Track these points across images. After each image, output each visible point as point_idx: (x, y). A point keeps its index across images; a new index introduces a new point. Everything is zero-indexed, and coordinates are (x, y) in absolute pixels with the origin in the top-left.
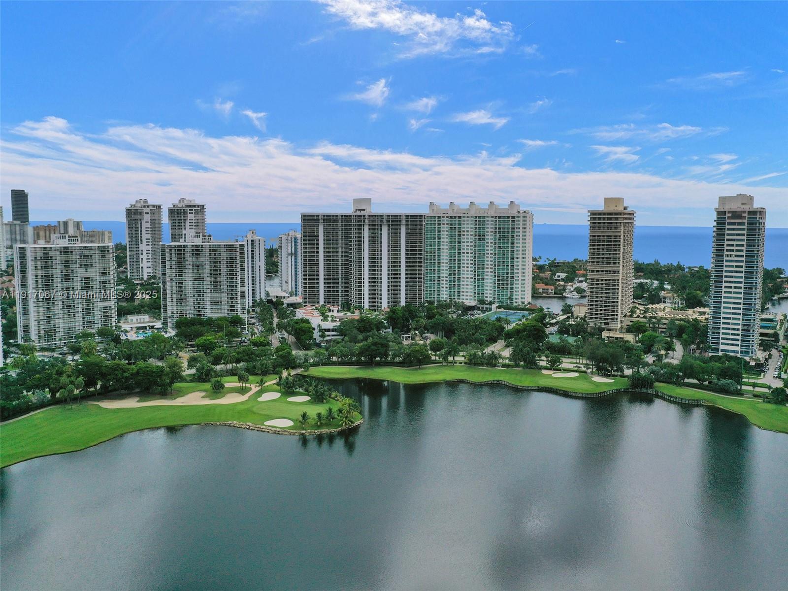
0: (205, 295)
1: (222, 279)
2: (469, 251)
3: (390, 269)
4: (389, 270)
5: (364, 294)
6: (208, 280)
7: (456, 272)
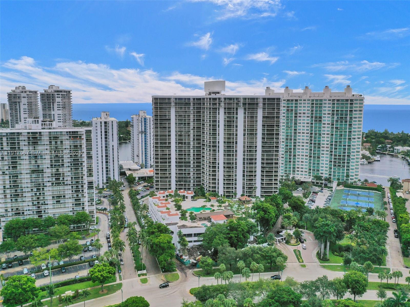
0: (45, 189)
1: (65, 170)
2: (305, 131)
3: (246, 153)
4: (244, 155)
5: (218, 179)
6: (48, 172)
7: (292, 150)
